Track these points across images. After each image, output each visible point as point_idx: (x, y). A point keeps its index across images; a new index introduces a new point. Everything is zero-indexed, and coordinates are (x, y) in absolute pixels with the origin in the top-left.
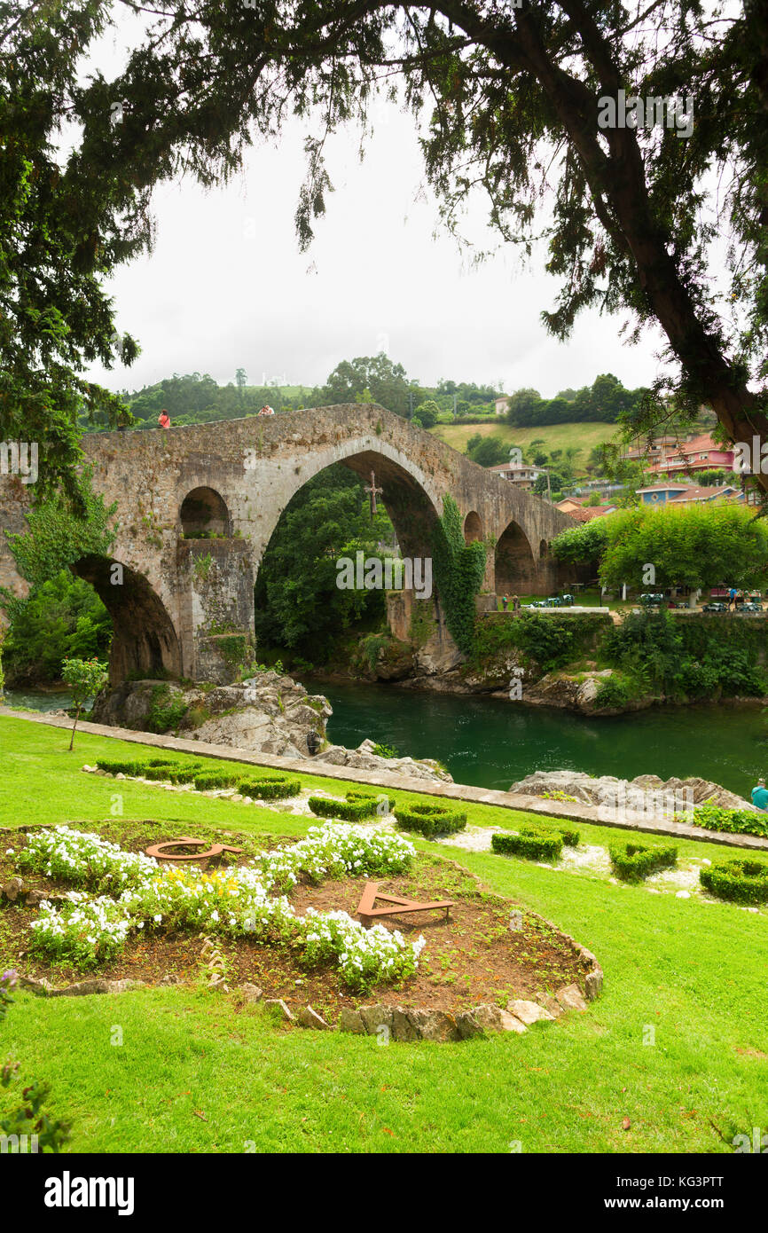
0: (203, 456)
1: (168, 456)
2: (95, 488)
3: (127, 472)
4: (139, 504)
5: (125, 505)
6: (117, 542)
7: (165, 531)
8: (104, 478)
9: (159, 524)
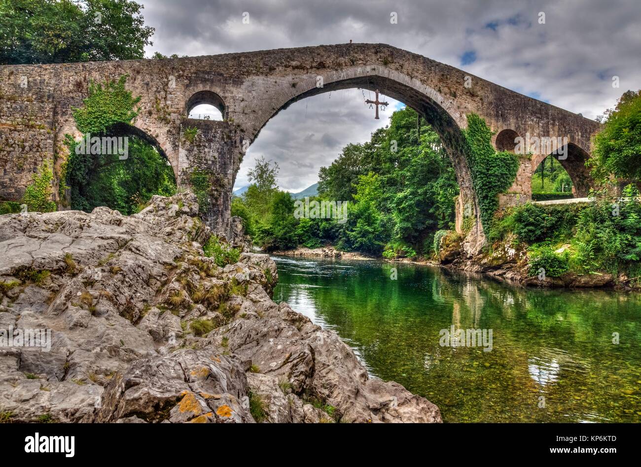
0: (208, 73)
1: (181, 72)
2: (127, 88)
3: (149, 80)
4: (156, 98)
5: (147, 98)
6: (138, 118)
7: (172, 114)
8: (133, 83)
9: (170, 110)
